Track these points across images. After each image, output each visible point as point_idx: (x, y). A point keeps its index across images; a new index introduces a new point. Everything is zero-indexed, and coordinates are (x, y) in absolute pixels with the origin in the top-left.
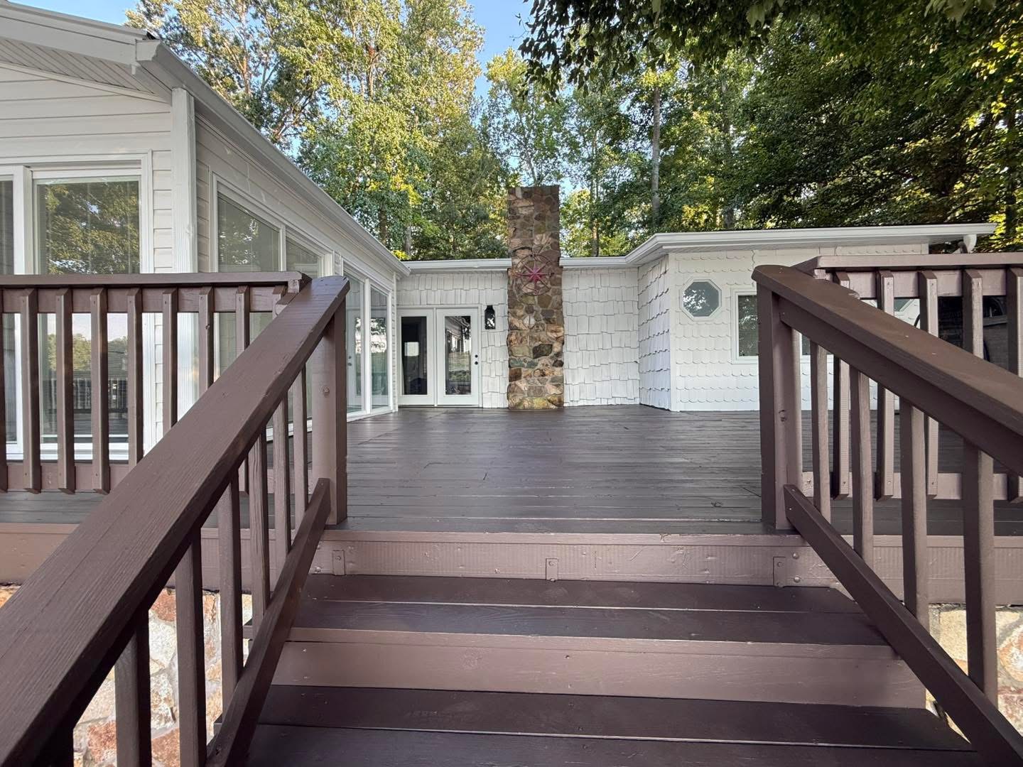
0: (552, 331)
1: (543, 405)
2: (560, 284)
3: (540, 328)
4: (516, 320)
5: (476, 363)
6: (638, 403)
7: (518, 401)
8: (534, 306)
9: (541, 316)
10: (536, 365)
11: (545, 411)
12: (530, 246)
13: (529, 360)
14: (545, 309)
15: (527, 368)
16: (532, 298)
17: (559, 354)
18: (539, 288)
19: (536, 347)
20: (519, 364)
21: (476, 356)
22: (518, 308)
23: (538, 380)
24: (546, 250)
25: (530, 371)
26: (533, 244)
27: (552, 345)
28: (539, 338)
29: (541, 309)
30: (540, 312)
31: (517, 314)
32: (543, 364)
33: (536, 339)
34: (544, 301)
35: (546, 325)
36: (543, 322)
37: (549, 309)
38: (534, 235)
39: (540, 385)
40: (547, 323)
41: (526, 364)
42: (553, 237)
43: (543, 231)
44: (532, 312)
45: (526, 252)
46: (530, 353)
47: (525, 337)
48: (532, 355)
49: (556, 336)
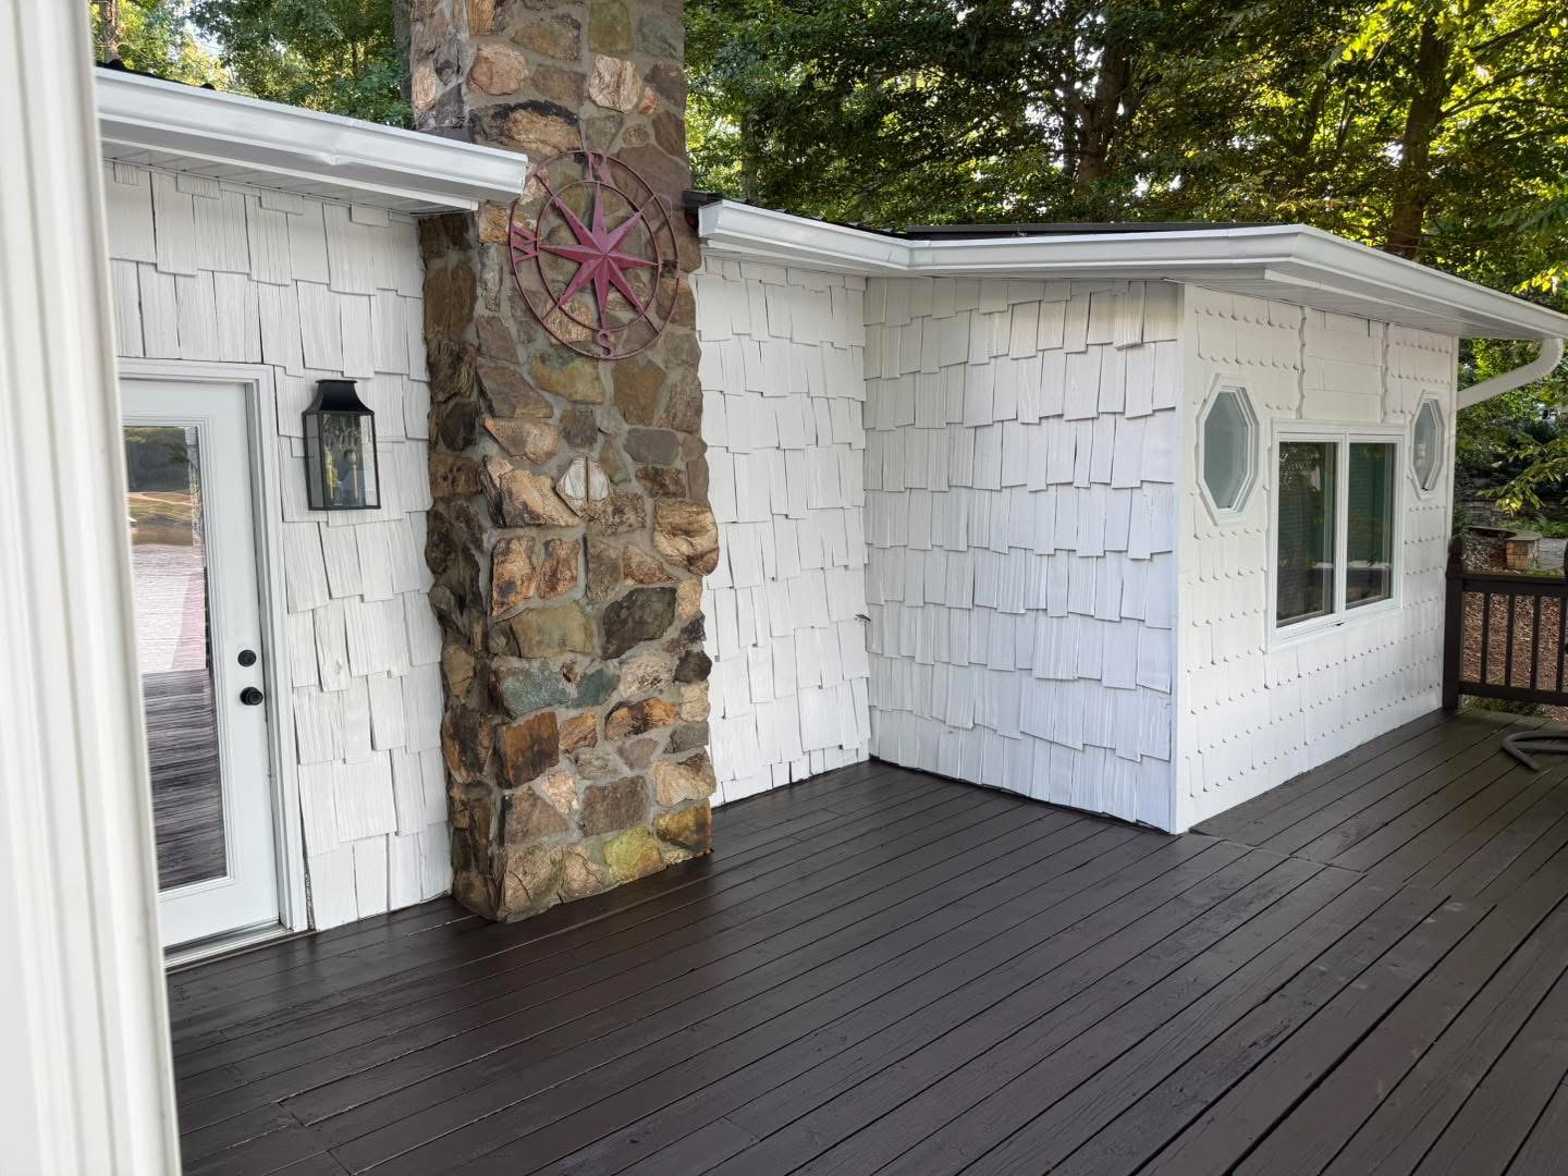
0: (675, 531)
1: (645, 857)
2: (689, 316)
3: (630, 516)
4: (523, 475)
5: (249, 696)
6: (866, 758)
7: (544, 871)
8: (598, 413)
9: (627, 458)
10: (610, 684)
11: (655, 881)
12: (568, 103)
13: (583, 666)
14: (640, 427)
15: (578, 704)
16: (587, 368)
17: (695, 630)
18: (617, 326)
19: (616, 607)
20: (545, 695)
21: (246, 658)
22: (536, 422)
23: (621, 751)
24: (636, 142)
25: (593, 716)
26: (582, 96)
27: (673, 591)
28: (628, 566)
29: (626, 427)
30: (619, 443)
31: (530, 448)
32: (642, 681)
33: (614, 568)
34: (635, 391)
35: (649, 504)
36: (636, 487)
37: (654, 427)
38: (585, 53)
39: (627, 773)
40: (653, 494)
41: (572, 690)
42: (661, 90)
43: (621, 46)
44: (590, 441)
45: (555, 133)
46: (588, 635)
47: (567, 561)
48: (597, 642)
49: (685, 548)
